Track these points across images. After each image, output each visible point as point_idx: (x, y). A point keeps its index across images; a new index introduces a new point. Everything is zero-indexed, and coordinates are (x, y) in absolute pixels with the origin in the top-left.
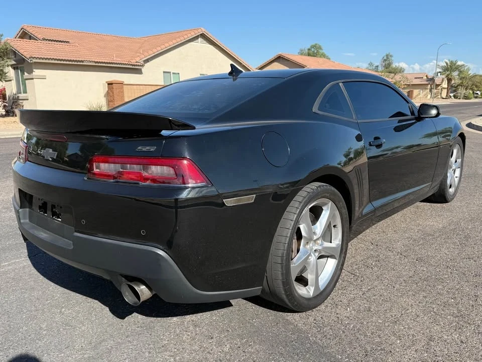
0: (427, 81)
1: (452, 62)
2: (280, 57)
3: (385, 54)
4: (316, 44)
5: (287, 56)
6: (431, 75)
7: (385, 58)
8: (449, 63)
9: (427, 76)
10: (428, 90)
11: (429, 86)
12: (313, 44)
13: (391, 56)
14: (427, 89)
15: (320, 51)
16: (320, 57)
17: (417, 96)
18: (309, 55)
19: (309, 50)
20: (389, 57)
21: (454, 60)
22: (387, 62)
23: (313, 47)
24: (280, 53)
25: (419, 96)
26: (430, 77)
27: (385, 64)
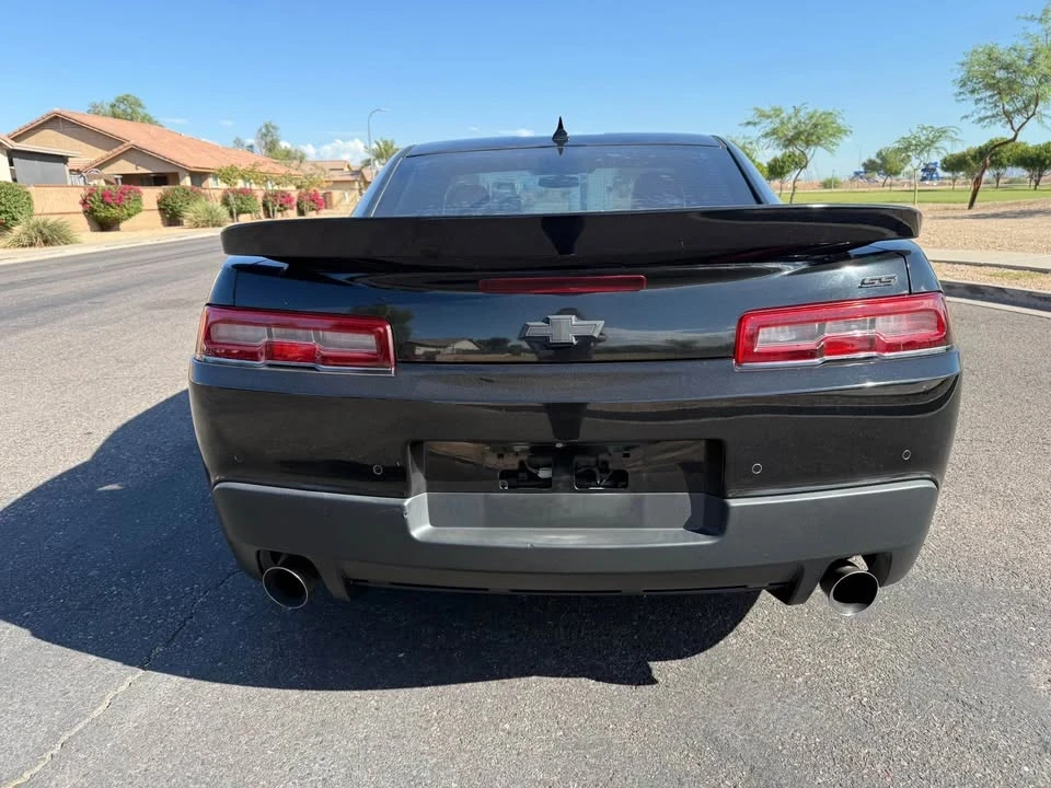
0: (352, 175)
1: (386, 143)
2: (56, 117)
3: (262, 124)
4: (128, 96)
5: (76, 117)
6: (356, 164)
7: (264, 130)
8: (381, 144)
9: (349, 167)
10: (357, 192)
11: (357, 183)
12: (122, 94)
13: (274, 128)
14: (353, 189)
15: (140, 110)
16: (142, 121)
17: (340, 201)
18: (115, 116)
19: (113, 106)
20: (271, 129)
21: (389, 139)
22: (269, 139)
23: (123, 100)
24: (57, 109)
25: (343, 203)
26: (354, 169)
27: (266, 144)
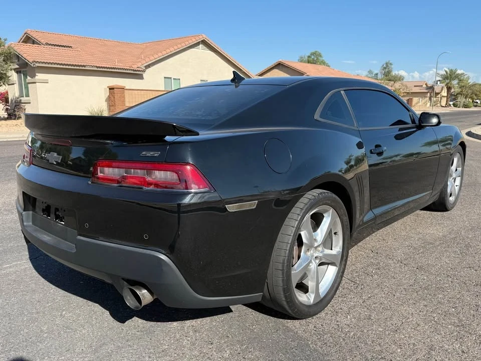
0: (427, 89)
1: (451, 71)
2: (280, 63)
3: (384, 62)
4: (316, 52)
5: (287, 63)
6: (430, 84)
7: (385, 66)
8: (449, 73)
9: (426, 84)
10: (428, 98)
11: (429, 94)
12: (313, 51)
13: (391, 64)
14: (426, 97)
15: (319, 58)
16: (320, 64)
17: (417, 104)
18: (309, 62)
19: (309, 57)
20: (389, 65)
21: (454, 69)
22: (387, 70)
23: (313, 54)
24: (280, 60)
25: (419, 105)
26: (429, 86)
27: (385, 72)
